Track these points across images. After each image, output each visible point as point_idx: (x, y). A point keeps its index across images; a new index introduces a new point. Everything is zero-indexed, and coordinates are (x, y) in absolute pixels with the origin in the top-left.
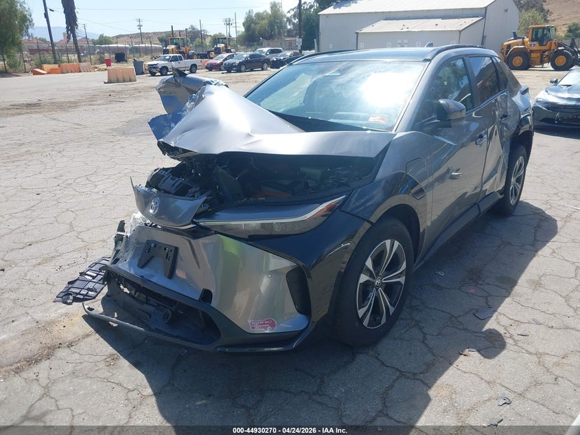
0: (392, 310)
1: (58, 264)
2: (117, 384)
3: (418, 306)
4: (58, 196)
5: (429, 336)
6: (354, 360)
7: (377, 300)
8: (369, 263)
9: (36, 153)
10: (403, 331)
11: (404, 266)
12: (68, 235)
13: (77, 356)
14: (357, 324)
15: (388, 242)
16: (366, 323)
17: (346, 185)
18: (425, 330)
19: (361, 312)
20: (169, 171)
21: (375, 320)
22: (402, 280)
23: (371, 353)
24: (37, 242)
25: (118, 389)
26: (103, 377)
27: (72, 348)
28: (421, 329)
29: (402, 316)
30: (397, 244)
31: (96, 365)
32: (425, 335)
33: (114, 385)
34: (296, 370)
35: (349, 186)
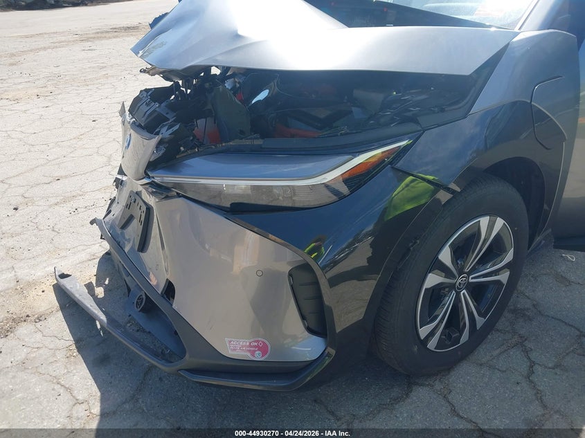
0: (480, 321)
1: (75, 206)
2: (67, 389)
3: (528, 309)
4: (113, 123)
5: (540, 369)
6: (407, 395)
7: (456, 309)
8: (445, 256)
9: (113, 76)
10: (496, 353)
11: (509, 256)
12: (101, 170)
13: (39, 336)
14: (416, 349)
15: (484, 222)
16: (432, 344)
17: (413, 120)
18: (533, 356)
19: (423, 332)
20: (150, 93)
21: (449, 337)
22: (504, 277)
23: (438, 386)
24: (66, 177)
25: (65, 396)
26: (54, 374)
27: (38, 325)
28: (526, 352)
29: (499, 325)
30: (500, 222)
31: (54, 355)
32: (532, 364)
33: (62, 391)
34: (315, 401)
35: (417, 123)
